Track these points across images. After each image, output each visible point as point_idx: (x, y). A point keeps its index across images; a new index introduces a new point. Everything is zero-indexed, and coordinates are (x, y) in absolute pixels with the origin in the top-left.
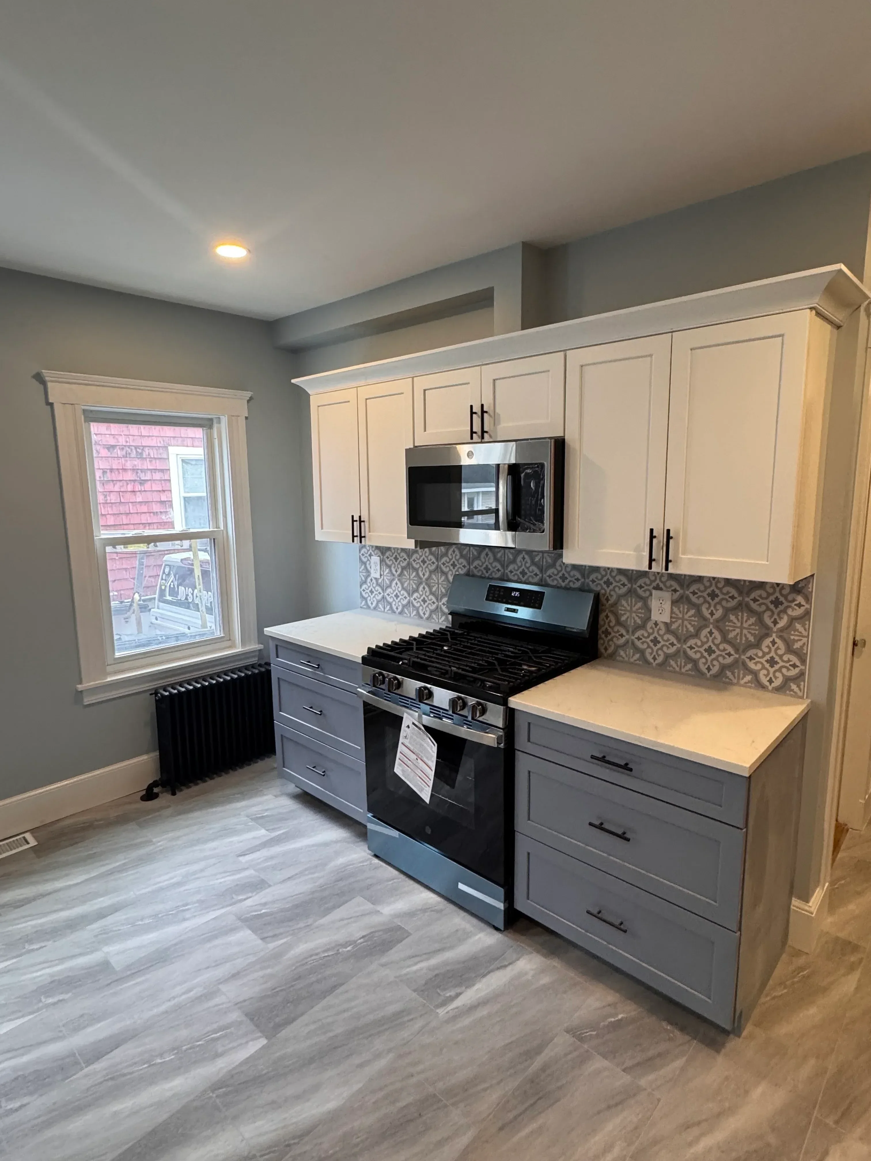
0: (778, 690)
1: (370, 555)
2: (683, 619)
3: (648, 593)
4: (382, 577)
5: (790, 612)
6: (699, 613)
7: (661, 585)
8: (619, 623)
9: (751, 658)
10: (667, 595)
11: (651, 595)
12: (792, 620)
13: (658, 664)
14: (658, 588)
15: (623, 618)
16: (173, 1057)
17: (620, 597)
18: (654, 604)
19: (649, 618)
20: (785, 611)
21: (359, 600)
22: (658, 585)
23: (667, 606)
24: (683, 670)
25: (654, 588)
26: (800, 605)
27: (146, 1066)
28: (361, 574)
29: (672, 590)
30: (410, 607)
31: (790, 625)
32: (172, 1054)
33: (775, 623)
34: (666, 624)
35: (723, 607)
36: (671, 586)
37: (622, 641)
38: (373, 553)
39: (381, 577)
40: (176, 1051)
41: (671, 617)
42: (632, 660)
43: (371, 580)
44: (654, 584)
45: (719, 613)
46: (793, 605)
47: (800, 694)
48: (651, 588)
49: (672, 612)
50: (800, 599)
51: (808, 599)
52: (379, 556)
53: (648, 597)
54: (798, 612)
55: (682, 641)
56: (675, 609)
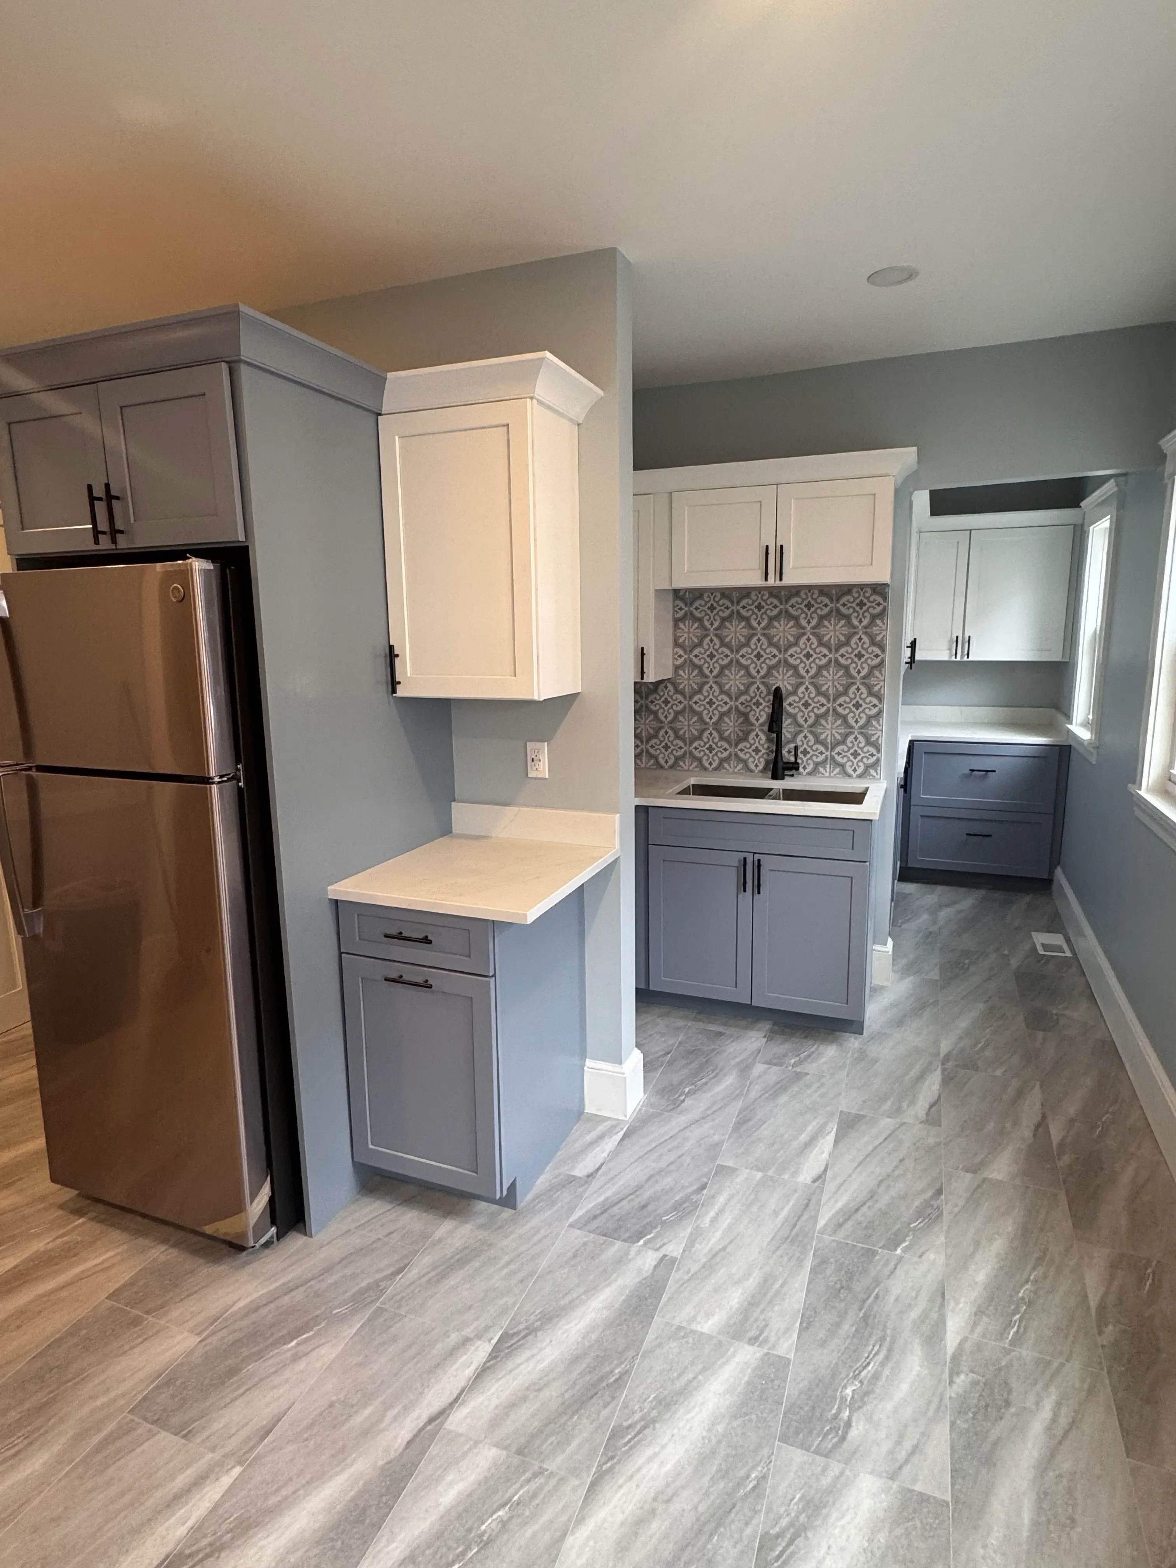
16: (483, 1527)
27: (516, 1498)
32: (489, 1531)
40: (485, 1538)
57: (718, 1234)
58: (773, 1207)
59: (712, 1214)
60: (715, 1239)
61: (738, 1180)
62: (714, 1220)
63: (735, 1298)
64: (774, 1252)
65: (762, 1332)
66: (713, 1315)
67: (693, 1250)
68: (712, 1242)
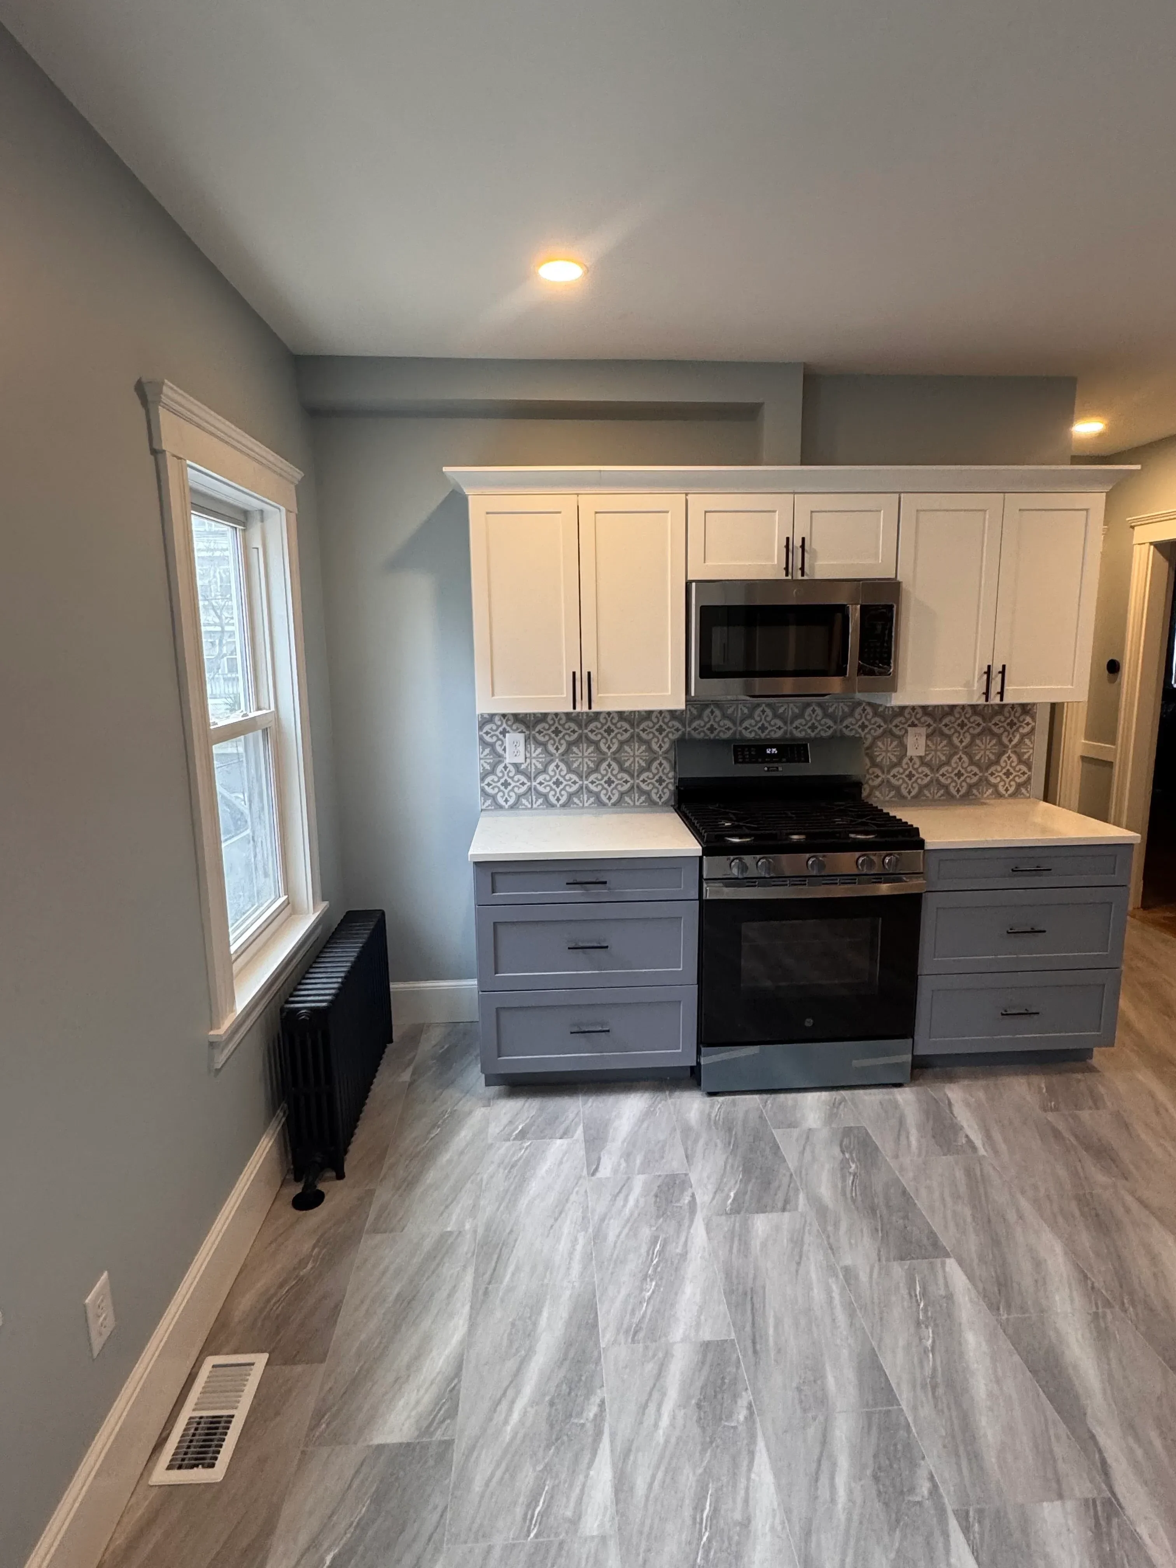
0: (1013, 795)
1: (504, 733)
2: (936, 751)
3: (903, 731)
4: (528, 760)
5: (1021, 730)
6: (951, 743)
7: (916, 722)
8: (874, 764)
9: (992, 774)
10: (923, 731)
11: (906, 732)
12: (1023, 736)
13: (913, 797)
14: (913, 725)
15: (879, 759)
17: (876, 739)
18: (910, 741)
19: (905, 755)
20: (1017, 730)
21: (479, 799)
22: (913, 722)
23: (922, 741)
24: (936, 797)
25: (909, 726)
26: (1028, 724)
28: (482, 761)
29: (927, 725)
30: (583, 794)
31: (1021, 741)
33: (1010, 741)
34: (921, 757)
35: (970, 734)
36: (925, 722)
37: (877, 782)
38: (508, 729)
39: (526, 761)
41: (926, 751)
42: (887, 798)
43: (505, 767)
44: (909, 722)
45: (967, 741)
46: (1023, 724)
47: (1028, 795)
48: (906, 726)
49: (927, 746)
50: (1028, 719)
51: (1033, 718)
52: (522, 732)
53: (903, 736)
54: (1026, 729)
55: (935, 770)
56: (929, 743)
57: (566, 1231)
58: (522, 1275)
59: (579, 1248)
60: (567, 1227)
61: (568, 1293)
62: (575, 1240)
63: (534, 1187)
64: (511, 1231)
65: (509, 1172)
66: (547, 1171)
67: (581, 1210)
68: (568, 1222)
